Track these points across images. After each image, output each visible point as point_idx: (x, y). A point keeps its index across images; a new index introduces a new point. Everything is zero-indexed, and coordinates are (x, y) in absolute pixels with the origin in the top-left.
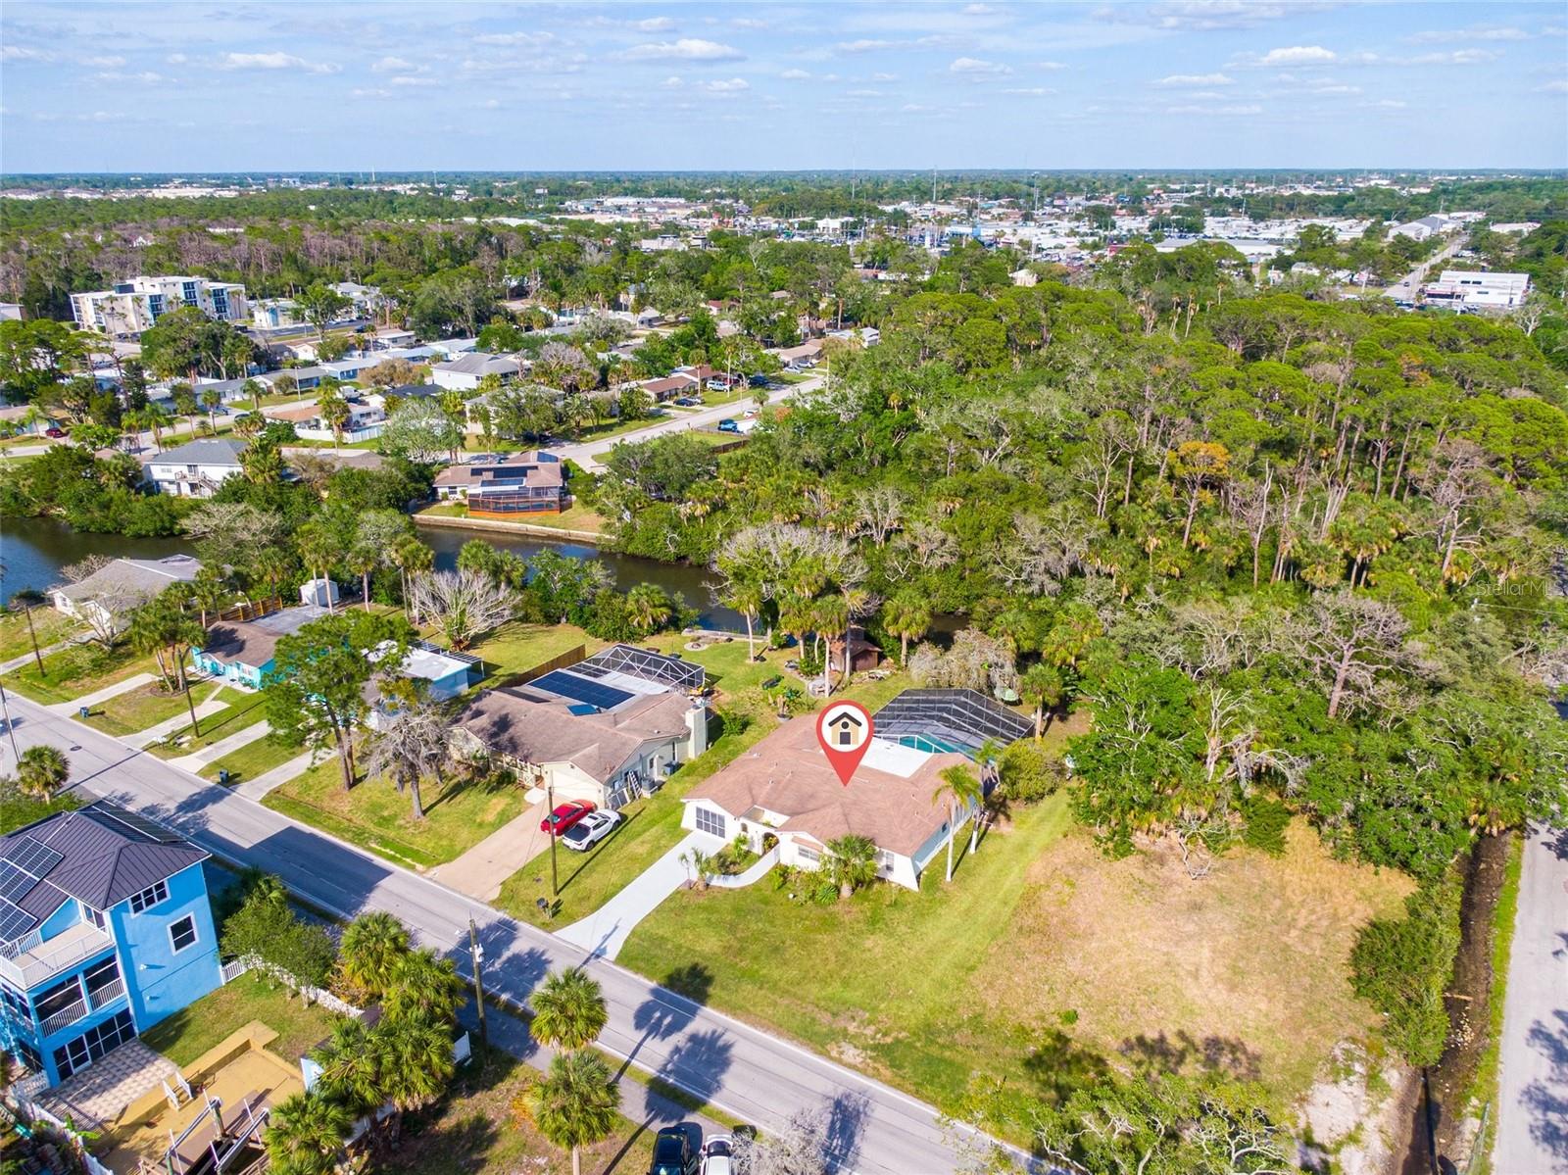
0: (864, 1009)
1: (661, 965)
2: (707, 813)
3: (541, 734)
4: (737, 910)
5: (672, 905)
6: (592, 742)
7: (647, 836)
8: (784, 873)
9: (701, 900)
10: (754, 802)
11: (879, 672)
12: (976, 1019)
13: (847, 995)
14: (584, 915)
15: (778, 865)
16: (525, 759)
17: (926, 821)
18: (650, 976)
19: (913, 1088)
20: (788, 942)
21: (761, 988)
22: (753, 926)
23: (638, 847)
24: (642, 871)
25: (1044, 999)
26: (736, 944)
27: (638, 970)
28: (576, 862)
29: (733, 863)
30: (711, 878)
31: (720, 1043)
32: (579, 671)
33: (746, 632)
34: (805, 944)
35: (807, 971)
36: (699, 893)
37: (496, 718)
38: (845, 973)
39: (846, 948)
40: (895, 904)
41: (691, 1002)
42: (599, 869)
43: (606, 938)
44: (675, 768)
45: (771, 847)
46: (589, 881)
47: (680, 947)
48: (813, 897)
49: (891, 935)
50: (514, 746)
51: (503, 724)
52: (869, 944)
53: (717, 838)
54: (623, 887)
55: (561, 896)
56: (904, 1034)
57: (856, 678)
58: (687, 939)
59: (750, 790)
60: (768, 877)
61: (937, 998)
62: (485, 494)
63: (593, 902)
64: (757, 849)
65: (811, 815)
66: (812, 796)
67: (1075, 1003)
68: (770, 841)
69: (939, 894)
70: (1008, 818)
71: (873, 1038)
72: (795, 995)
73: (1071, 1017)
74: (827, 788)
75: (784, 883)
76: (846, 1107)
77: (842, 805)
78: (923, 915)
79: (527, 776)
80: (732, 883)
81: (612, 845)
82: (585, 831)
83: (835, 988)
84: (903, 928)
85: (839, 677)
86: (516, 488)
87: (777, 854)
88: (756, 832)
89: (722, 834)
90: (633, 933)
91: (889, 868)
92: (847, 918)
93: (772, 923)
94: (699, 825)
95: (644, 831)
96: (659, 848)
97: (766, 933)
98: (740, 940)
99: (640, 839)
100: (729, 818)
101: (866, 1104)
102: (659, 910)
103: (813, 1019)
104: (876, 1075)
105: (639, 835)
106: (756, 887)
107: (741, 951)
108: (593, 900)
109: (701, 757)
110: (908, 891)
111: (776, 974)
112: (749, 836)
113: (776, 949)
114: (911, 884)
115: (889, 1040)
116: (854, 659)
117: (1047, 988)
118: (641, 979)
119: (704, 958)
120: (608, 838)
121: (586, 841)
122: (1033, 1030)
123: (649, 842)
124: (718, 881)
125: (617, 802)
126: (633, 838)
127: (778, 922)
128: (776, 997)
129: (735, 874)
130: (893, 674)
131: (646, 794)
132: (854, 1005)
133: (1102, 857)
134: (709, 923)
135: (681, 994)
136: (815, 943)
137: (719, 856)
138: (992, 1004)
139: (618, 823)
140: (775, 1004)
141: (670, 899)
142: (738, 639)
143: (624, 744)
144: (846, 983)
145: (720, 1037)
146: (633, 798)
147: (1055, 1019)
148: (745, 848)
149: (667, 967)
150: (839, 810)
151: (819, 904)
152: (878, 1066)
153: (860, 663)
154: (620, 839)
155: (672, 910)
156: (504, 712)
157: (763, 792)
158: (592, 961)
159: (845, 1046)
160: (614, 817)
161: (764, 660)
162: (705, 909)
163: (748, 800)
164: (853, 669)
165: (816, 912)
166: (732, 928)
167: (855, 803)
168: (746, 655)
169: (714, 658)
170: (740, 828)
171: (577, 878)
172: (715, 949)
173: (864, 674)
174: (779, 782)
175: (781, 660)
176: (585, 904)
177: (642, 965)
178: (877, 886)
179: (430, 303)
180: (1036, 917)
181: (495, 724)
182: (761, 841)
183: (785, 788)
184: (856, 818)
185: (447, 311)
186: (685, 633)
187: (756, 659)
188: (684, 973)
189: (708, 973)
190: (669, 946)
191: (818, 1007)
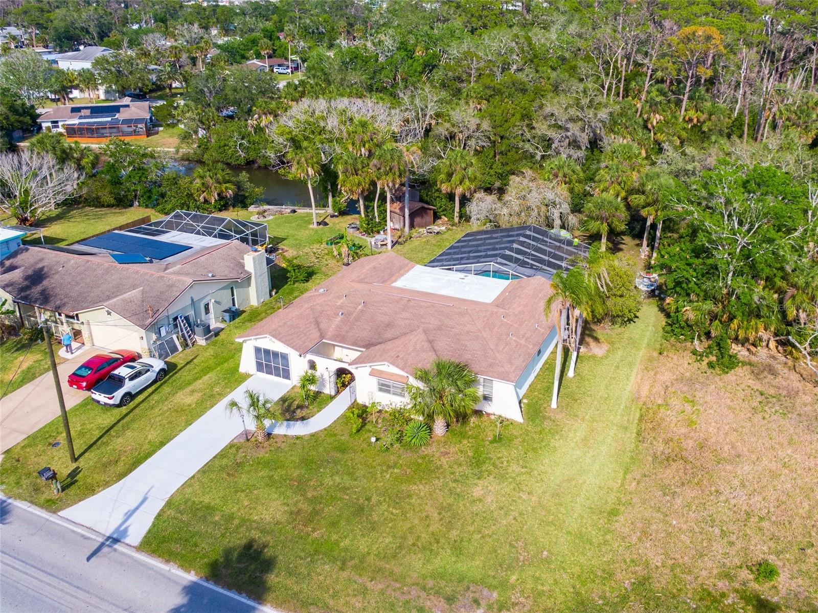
0: (490, 587)
1: (204, 547)
2: (267, 352)
3: (78, 284)
4: (306, 462)
5: (224, 462)
6: (134, 287)
7: (198, 384)
8: (362, 413)
9: (261, 454)
10: (322, 336)
11: (436, 228)
12: (642, 583)
13: (462, 567)
14: (107, 484)
15: (354, 405)
16: (58, 309)
17: (523, 342)
18: (186, 564)
20: (374, 499)
21: (342, 569)
22: (328, 481)
23: (185, 398)
24: (189, 423)
25: (719, 547)
26: (305, 507)
27: (169, 557)
28: (107, 419)
29: (300, 407)
30: (273, 426)
32: (138, 232)
33: (310, 206)
34: (398, 499)
35: (404, 538)
36: (258, 445)
37: (30, 272)
38: (454, 534)
39: (450, 500)
40: (498, 439)
41: (244, 599)
42: (135, 426)
43: (129, 515)
44: (234, 314)
45: (344, 386)
46: (120, 440)
47: (231, 518)
48: (399, 440)
49: (502, 477)
50: (45, 299)
51: (37, 276)
52: (477, 492)
53: (280, 380)
54: (162, 444)
55: (82, 463)
57: (414, 233)
58: (241, 506)
59: (318, 324)
60: (343, 420)
61: (583, 560)
62: (80, 124)
63: (120, 468)
64: (329, 389)
65: (389, 345)
66: (389, 325)
67: (760, 550)
68: (343, 377)
69: (547, 424)
70: (596, 339)
72: (391, 575)
73: (765, 571)
74: (406, 315)
75: (364, 425)
77: (426, 332)
78: (535, 450)
79: (64, 330)
80: (298, 429)
81: (156, 397)
82: (120, 381)
83: (444, 560)
84: (515, 468)
85: (399, 233)
86: (109, 119)
87: (353, 392)
88: (326, 368)
89: (287, 375)
90: (169, 504)
91: (486, 398)
92: (444, 461)
93: (351, 474)
94: (260, 367)
95: (196, 379)
96: (212, 396)
97: (345, 489)
98: (312, 501)
99: (190, 388)
100: (293, 355)
102: (205, 470)
105: (190, 384)
106: (329, 431)
107: (313, 517)
108: (121, 464)
109: (264, 304)
110: (513, 423)
111: (362, 545)
112: (318, 374)
113: (359, 511)
114: (514, 414)
116: (412, 216)
117: (717, 531)
118: (173, 570)
119: (263, 531)
120: (150, 390)
121: (119, 394)
122: (723, 595)
123: (201, 390)
124: (281, 430)
125: (164, 349)
126: (181, 388)
127: (359, 473)
128: (364, 580)
129: (303, 419)
130: (449, 229)
131: (201, 341)
132: (475, 583)
133: (709, 371)
134: (271, 483)
135: (229, 587)
136: (409, 496)
137: (283, 400)
138: (657, 561)
139: (163, 373)
140: (364, 591)
141: (222, 455)
142: (301, 211)
143: (171, 286)
144: (457, 548)
146: (185, 345)
147: (745, 574)
148: (313, 388)
149: (212, 549)
150: (422, 337)
151: (408, 447)
153: (417, 220)
154: (166, 389)
155: (222, 468)
156: (40, 266)
157: (332, 325)
158: (105, 550)
160: (158, 365)
161: (326, 224)
162: (267, 464)
163: (315, 335)
164: (412, 226)
165: (407, 457)
166: (301, 486)
167: (439, 328)
168: (310, 222)
169: (279, 225)
170: (306, 366)
171: (104, 439)
172: (279, 516)
173: (423, 230)
174: (350, 314)
175: (343, 224)
176: (112, 470)
177: (176, 547)
178: (473, 420)
179: (62, 24)
180: (667, 442)
181: (27, 278)
182: (333, 378)
183: (357, 319)
185: (77, 32)
186: (252, 208)
187: (319, 224)
188: (236, 554)
189: (268, 553)
190: (217, 518)
191: (425, 589)
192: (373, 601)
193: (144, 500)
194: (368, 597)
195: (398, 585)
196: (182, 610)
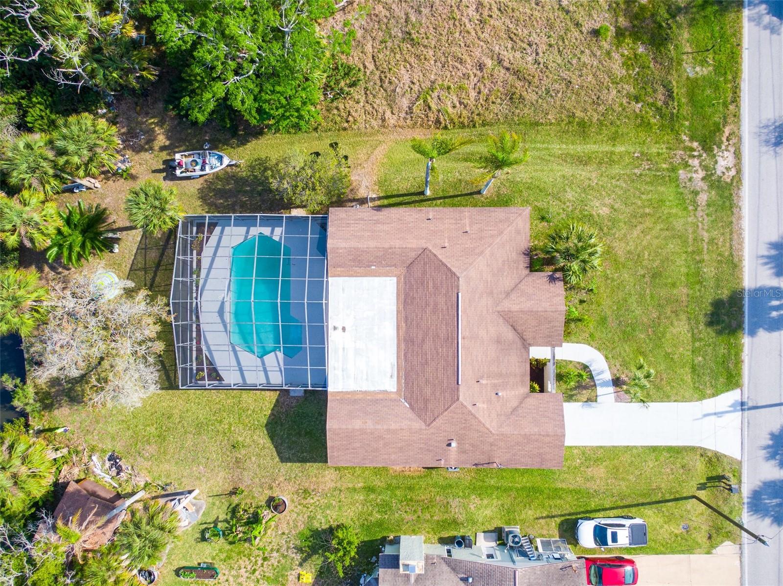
0: (677, 176)
1: (722, 351)
4: (627, 337)
12: (636, 97)
13: (672, 196)
18: (740, 349)
19: (732, 107)
21: (703, 261)
27: (738, 364)
30: (604, 383)
31: (773, 252)
35: (665, 238)
38: (649, 210)
41: (746, 300)
43: (720, 413)
46: (663, 484)
47: (696, 350)
55: (693, 490)
56: (684, 137)
66: (498, 341)
71: (700, 156)
72: (694, 232)
73: (596, 33)
76: (776, 138)
80: (599, 363)
90: (702, 398)
101: (767, 126)
102: (665, 398)
103: (708, 205)
104: (736, 136)
106: (590, 340)
108: (685, 460)
111: (680, 261)
115: (695, 144)
118: (745, 355)
119: (697, 323)
122: (624, 55)
124: (605, 376)
128: (704, 244)
129: (587, 368)
132: (678, 186)
136: (629, 251)
140: (712, 241)
145: (768, 257)
147: (604, 43)
149: (723, 343)
152: (724, 139)
158: (751, 404)
159: (720, 169)
171: (667, 496)
183: (500, 375)
184: (507, 282)
188: (719, 327)
189: (709, 309)
190: (700, 359)
191: (696, 209)
192: (716, 233)
193: (706, 415)
194: (714, 237)
195: (700, 224)
196: (766, 327)
